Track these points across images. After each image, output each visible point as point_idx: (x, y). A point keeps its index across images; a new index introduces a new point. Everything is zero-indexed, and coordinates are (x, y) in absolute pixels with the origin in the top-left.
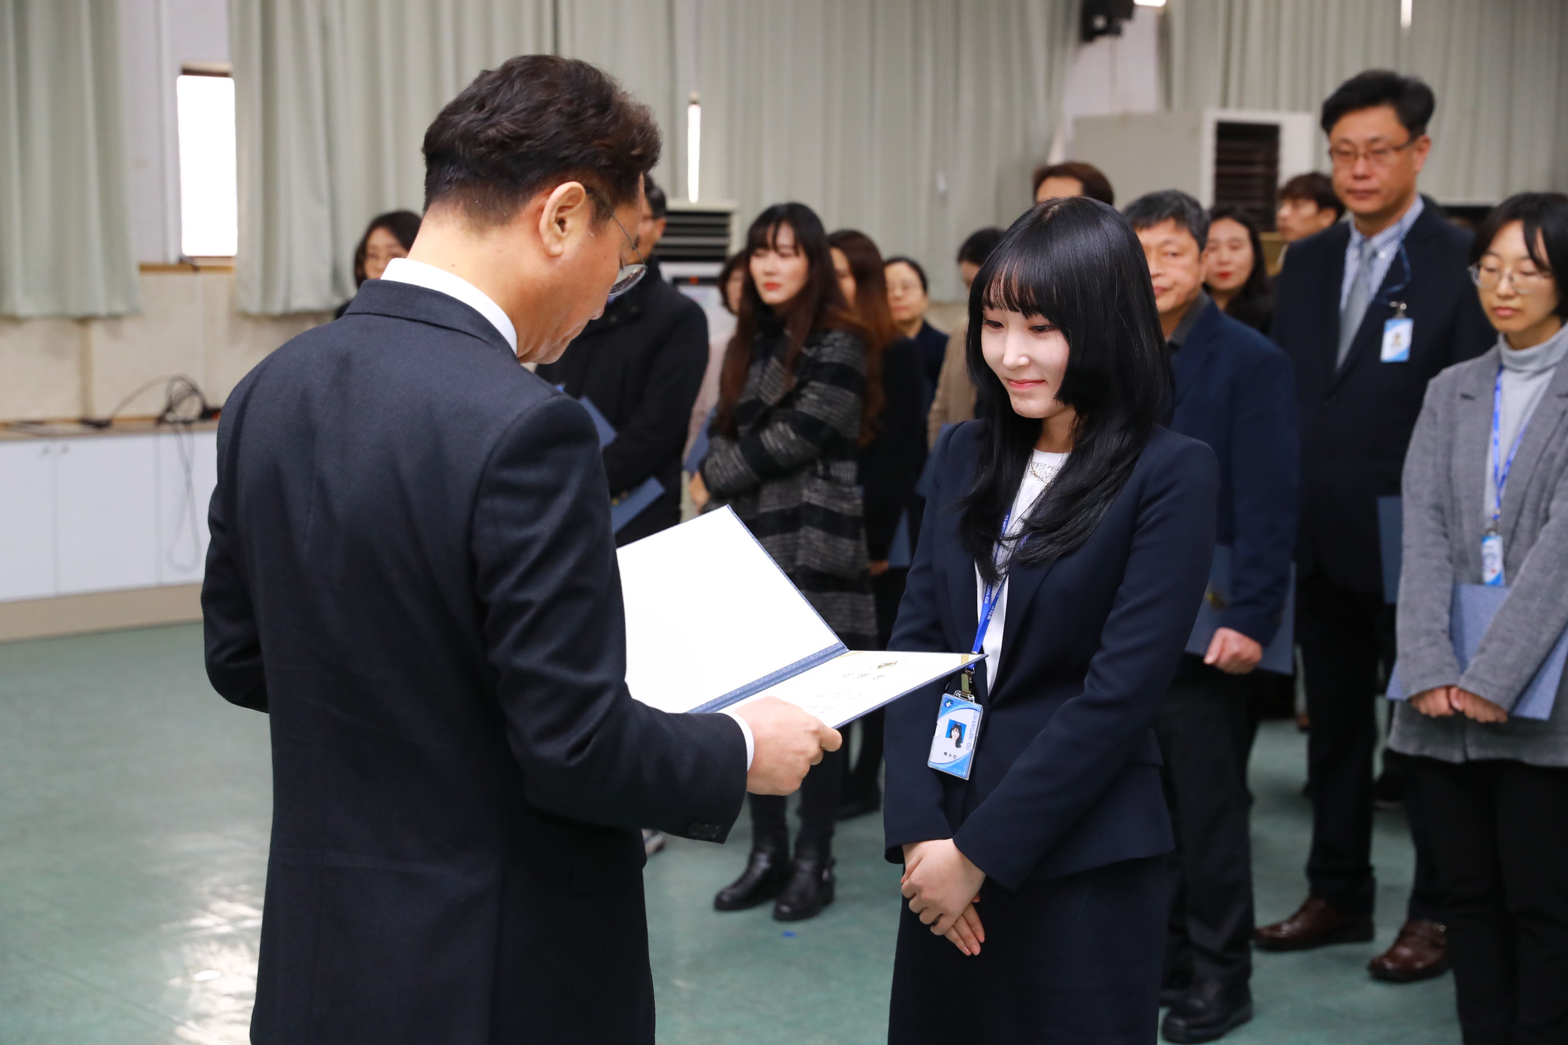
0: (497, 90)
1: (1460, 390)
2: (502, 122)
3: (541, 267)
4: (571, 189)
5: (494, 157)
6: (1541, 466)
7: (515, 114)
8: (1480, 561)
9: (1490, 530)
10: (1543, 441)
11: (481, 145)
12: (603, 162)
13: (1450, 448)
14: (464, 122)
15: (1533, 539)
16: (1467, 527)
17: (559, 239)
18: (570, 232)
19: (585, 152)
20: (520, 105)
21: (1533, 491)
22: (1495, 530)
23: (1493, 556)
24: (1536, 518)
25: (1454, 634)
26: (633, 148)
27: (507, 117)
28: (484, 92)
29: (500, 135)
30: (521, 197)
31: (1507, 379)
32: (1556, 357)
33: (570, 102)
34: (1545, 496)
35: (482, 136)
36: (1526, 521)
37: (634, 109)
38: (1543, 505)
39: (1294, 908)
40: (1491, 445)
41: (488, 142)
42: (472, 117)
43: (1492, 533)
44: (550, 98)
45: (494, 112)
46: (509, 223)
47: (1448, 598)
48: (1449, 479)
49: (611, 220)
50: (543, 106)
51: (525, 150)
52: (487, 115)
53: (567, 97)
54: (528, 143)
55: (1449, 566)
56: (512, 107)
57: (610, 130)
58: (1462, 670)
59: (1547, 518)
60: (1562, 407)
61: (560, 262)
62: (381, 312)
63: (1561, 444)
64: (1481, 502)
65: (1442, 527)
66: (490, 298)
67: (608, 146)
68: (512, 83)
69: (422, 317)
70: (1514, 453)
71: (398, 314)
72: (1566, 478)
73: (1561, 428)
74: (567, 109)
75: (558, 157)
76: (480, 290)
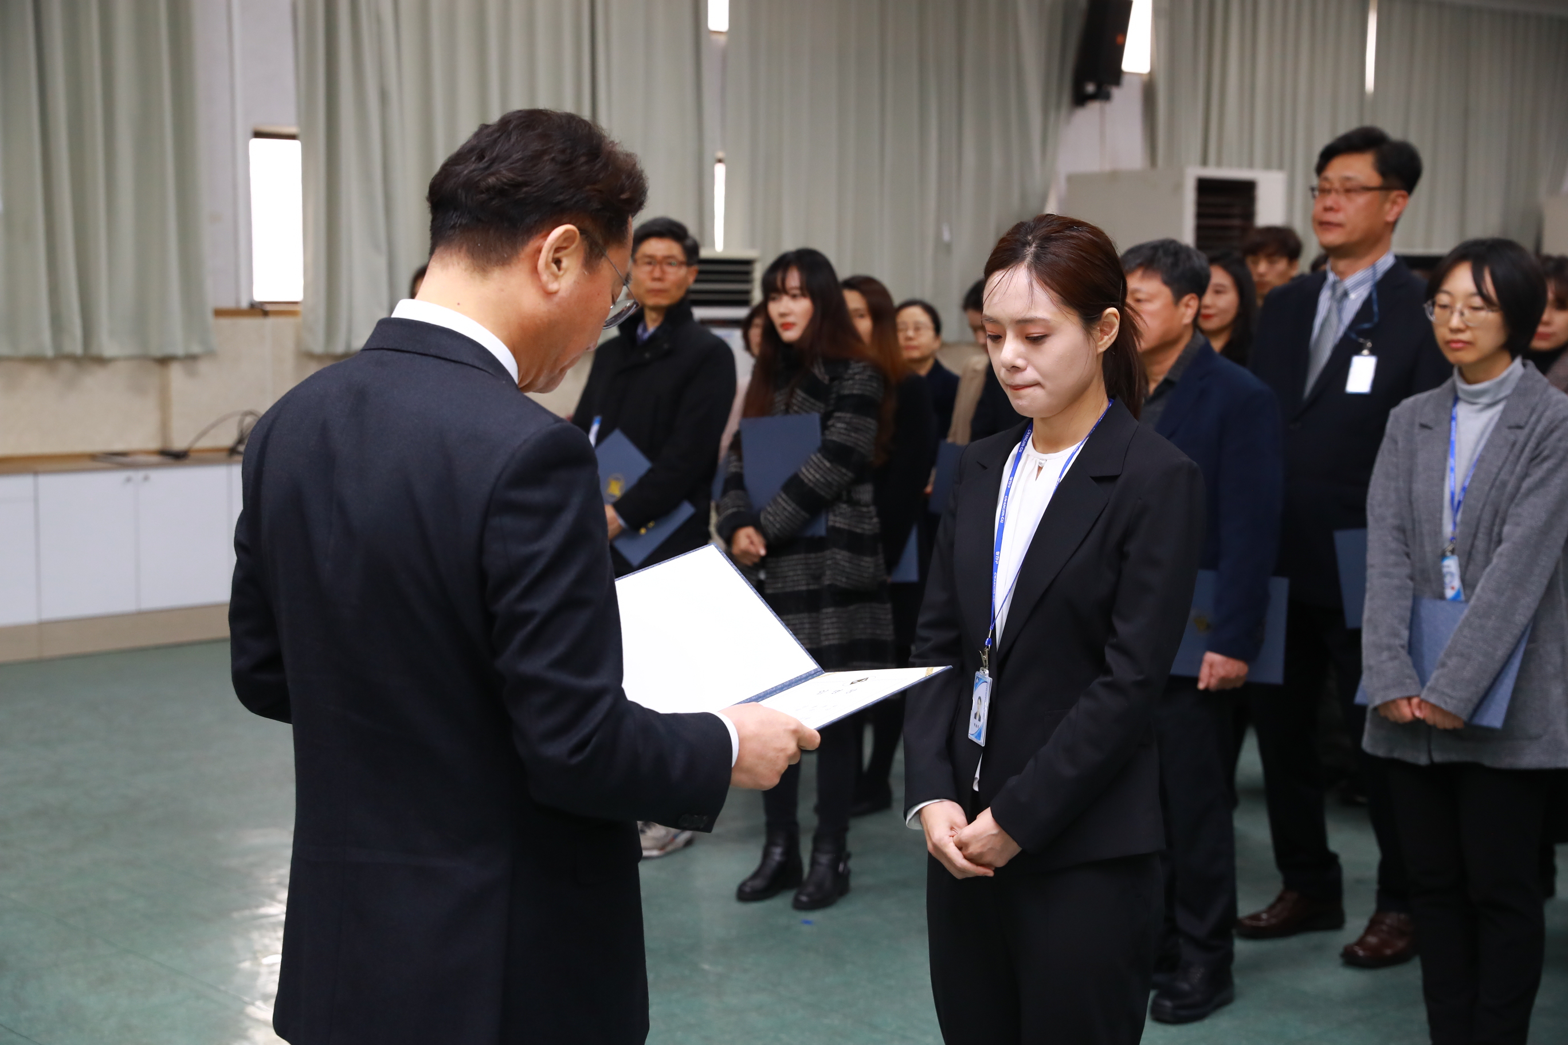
0: (495, 142)
1: (1418, 420)
2: (500, 171)
3: (539, 304)
4: (566, 231)
5: (494, 203)
6: (1493, 492)
7: (512, 163)
8: (1440, 579)
9: (1448, 551)
10: (1495, 470)
11: (482, 192)
12: (595, 205)
13: (1410, 474)
14: (465, 172)
15: (1488, 561)
16: (1428, 549)
17: (556, 277)
18: (566, 271)
19: (579, 197)
20: (517, 155)
21: (1487, 516)
22: (1453, 552)
23: (1452, 574)
24: (1490, 541)
25: (1413, 648)
26: (622, 192)
27: (506, 166)
28: (483, 144)
29: (499, 183)
30: (520, 239)
31: (1462, 411)
32: (1506, 391)
33: (563, 151)
34: (1498, 521)
35: (483, 184)
36: (1481, 544)
37: (621, 157)
38: (1496, 528)
39: (1271, 899)
40: (1448, 472)
41: (489, 189)
42: (473, 167)
43: (1449, 554)
44: (545, 147)
45: (493, 162)
46: (509, 264)
47: (1408, 614)
48: (1411, 503)
49: (603, 259)
50: (537, 156)
51: (523, 196)
52: (486, 164)
53: (560, 146)
54: (525, 189)
55: (1410, 584)
56: (510, 157)
57: (601, 176)
58: (1423, 683)
59: (1499, 542)
60: (1512, 437)
61: (556, 299)
62: (394, 347)
63: (1512, 472)
64: (1440, 525)
65: (1404, 547)
66: (493, 333)
67: (600, 191)
68: (509, 135)
69: (432, 351)
70: (1469, 480)
71: (410, 349)
72: (1517, 505)
73: (1511, 458)
74: (561, 157)
75: (554, 201)
76: (484, 326)
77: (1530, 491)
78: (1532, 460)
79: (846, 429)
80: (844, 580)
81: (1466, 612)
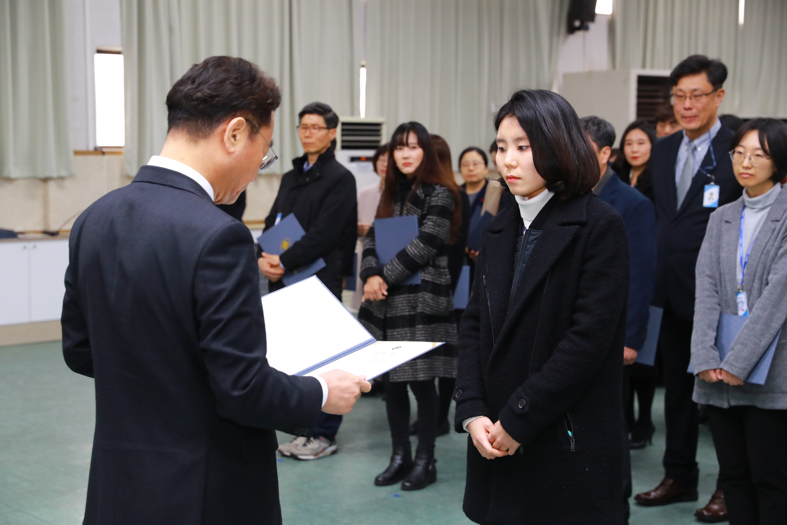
0: (201, 74)
1: (725, 218)
2: (204, 89)
3: (224, 158)
4: (239, 121)
5: (201, 106)
6: (763, 257)
7: (210, 85)
8: (736, 306)
9: (739, 289)
10: (764, 244)
11: (194, 101)
12: (254, 107)
13: (718, 248)
14: (186, 90)
15: (760, 294)
16: (729, 289)
17: (233, 145)
18: (239, 141)
19: (245, 102)
20: (213, 81)
21: (759, 270)
22: (742, 289)
23: (743, 302)
24: (762, 283)
25: (718, 341)
26: (268, 99)
27: (206, 87)
28: (195, 75)
29: (203, 96)
30: (214, 125)
31: (747, 212)
32: (771, 201)
33: (236, 78)
34: (766, 272)
35: (195, 96)
36: (756, 285)
37: (267, 80)
38: (765, 277)
39: (657, 484)
40: (739, 246)
41: (198, 99)
42: (189, 87)
43: (741, 291)
44: (227, 77)
45: (200, 84)
46: (209, 138)
48: (719, 263)
49: (258, 134)
50: (223, 81)
51: (216, 102)
52: (196, 86)
53: (235, 76)
54: (217, 99)
55: (718, 307)
56: (208, 82)
57: (256, 91)
58: (721, 359)
59: (767, 284)
60: (773, 226)
61: (234, 156)
62: (148, 181)
63: (773, 246)
64: (735, 275)
65: (714, 288)
66: (201, 174)
67: (256, 99)
68: (208, 70)
69: (169, 183)
70: (750, 250)
71: (157, 182)
72: (776, 263)
73: (773, 237)
74: (235, 82)
75: (232, 105)
76: (196, 170)
77: (782, 255)
78: (783, 239)
79: (433, 225)
80: (429, 310)
81: (747, 321)
